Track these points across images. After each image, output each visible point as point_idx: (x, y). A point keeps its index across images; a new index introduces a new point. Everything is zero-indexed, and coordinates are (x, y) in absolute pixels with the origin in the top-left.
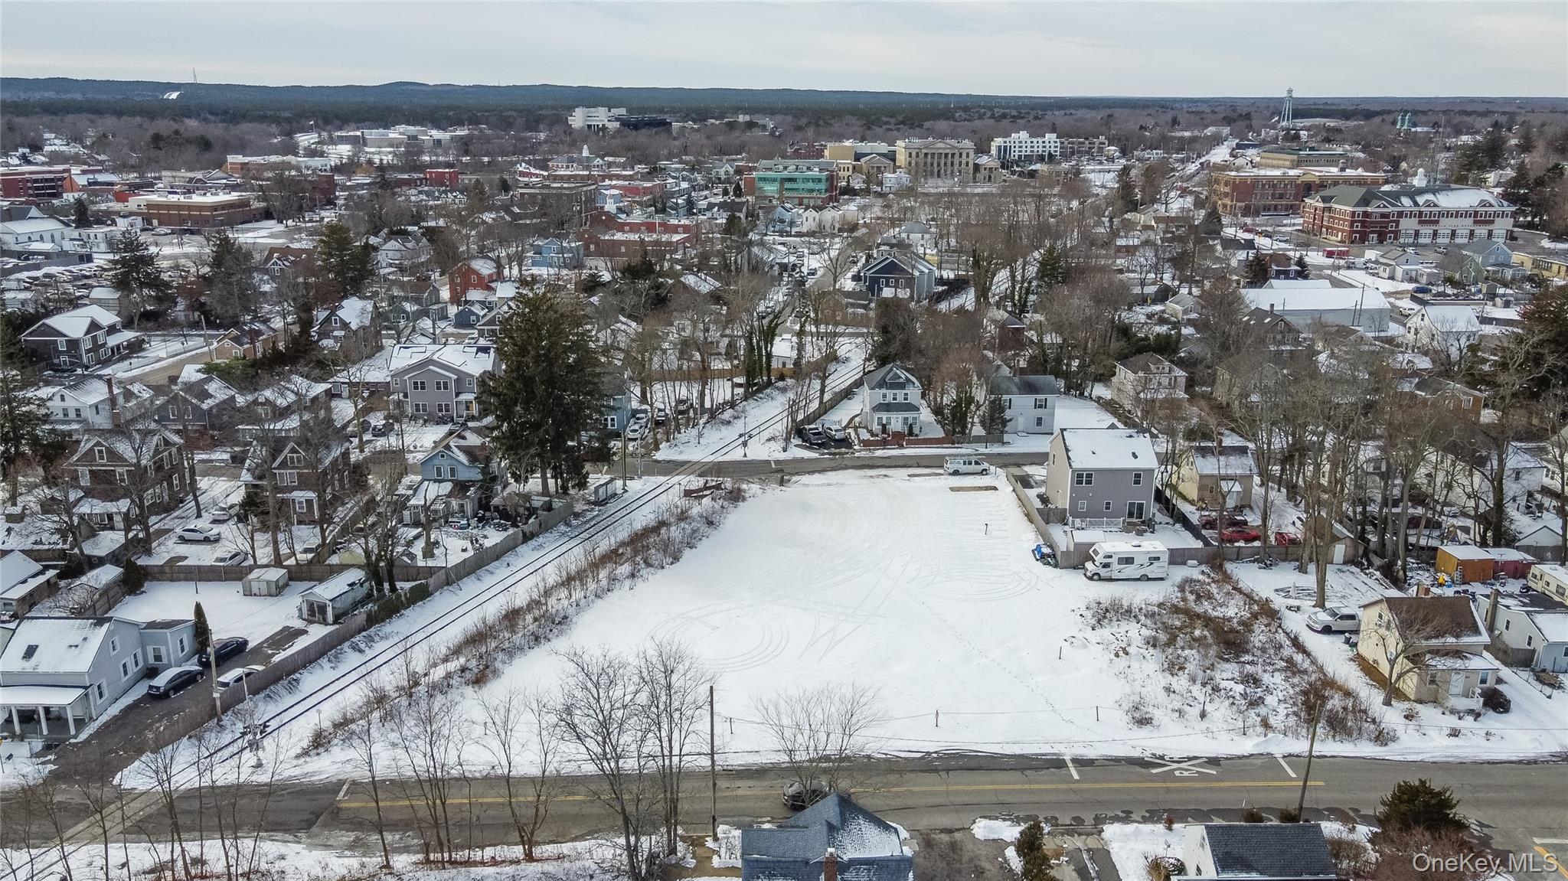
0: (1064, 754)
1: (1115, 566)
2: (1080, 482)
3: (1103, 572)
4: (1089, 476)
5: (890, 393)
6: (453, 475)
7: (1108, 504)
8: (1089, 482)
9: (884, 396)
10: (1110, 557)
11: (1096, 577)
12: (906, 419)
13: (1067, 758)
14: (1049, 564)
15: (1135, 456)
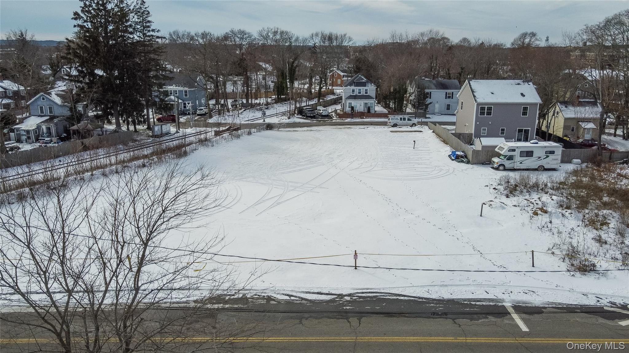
0: (503, 301)
1: (518, 158)
2: (482, 113)
3: (508, 164)
4: (489, 109)
5: (357, 89)
6: (51, 112)
7: (503, 130)
8: (489, 114)
9: (353, 91)
10: (514, 150)
11: (501, 168)
12: (366, 104)
13: (508, 305)
14: (462, 162)
15: (522, 95)
